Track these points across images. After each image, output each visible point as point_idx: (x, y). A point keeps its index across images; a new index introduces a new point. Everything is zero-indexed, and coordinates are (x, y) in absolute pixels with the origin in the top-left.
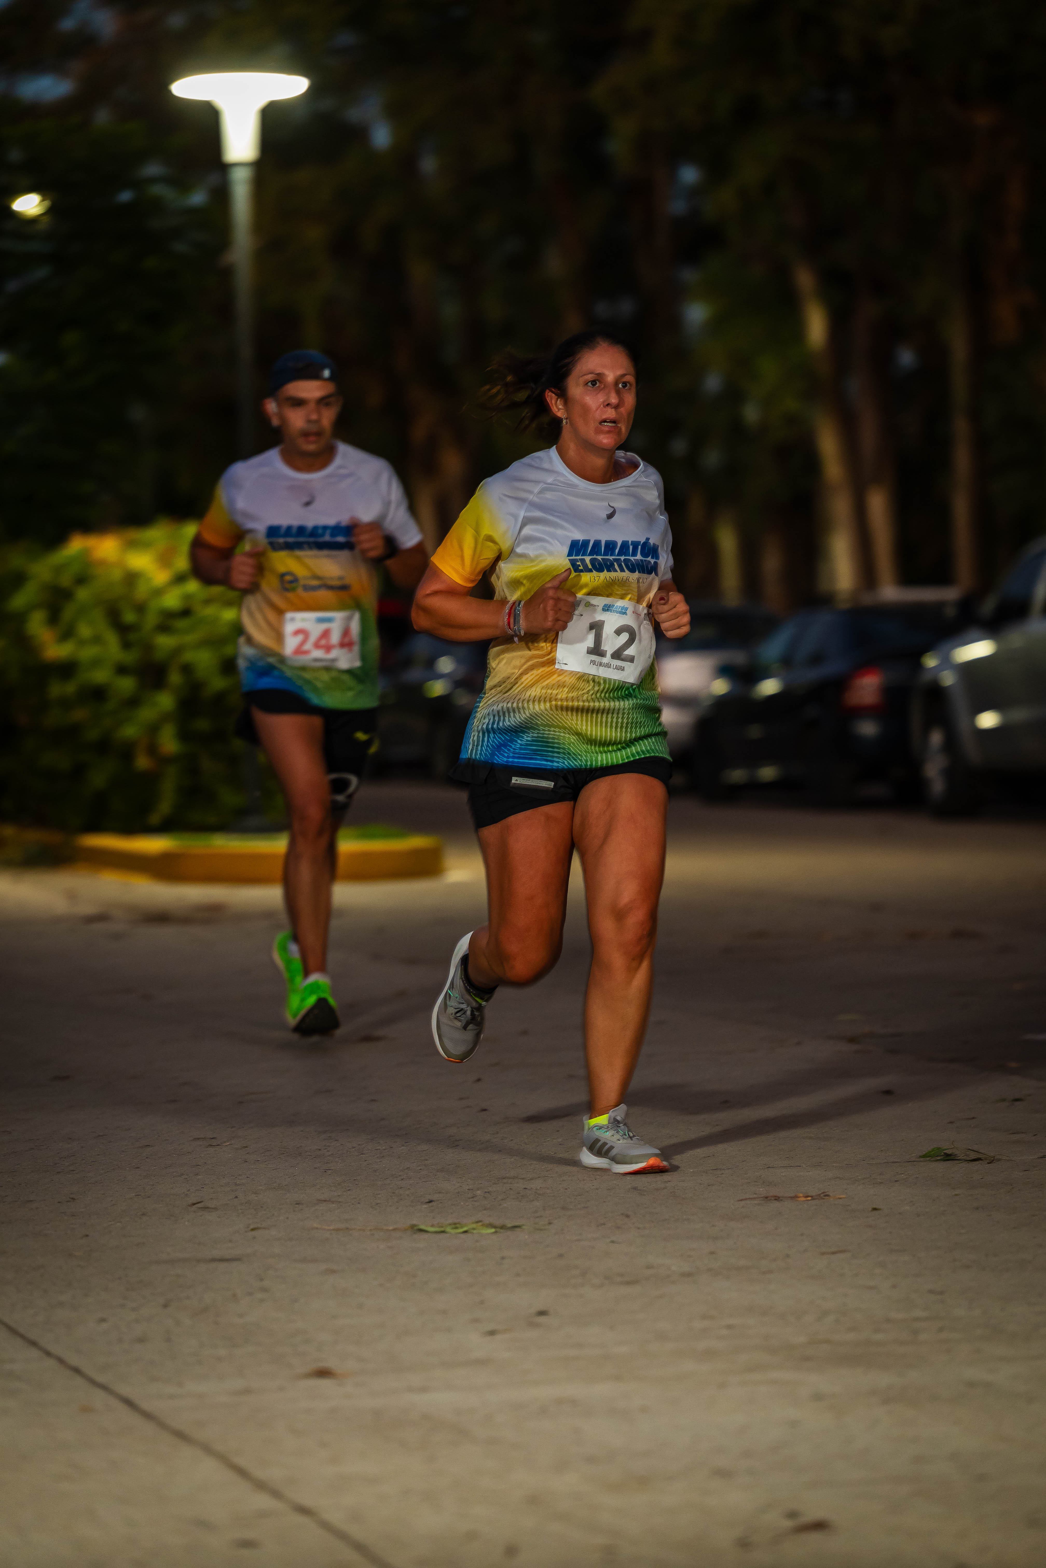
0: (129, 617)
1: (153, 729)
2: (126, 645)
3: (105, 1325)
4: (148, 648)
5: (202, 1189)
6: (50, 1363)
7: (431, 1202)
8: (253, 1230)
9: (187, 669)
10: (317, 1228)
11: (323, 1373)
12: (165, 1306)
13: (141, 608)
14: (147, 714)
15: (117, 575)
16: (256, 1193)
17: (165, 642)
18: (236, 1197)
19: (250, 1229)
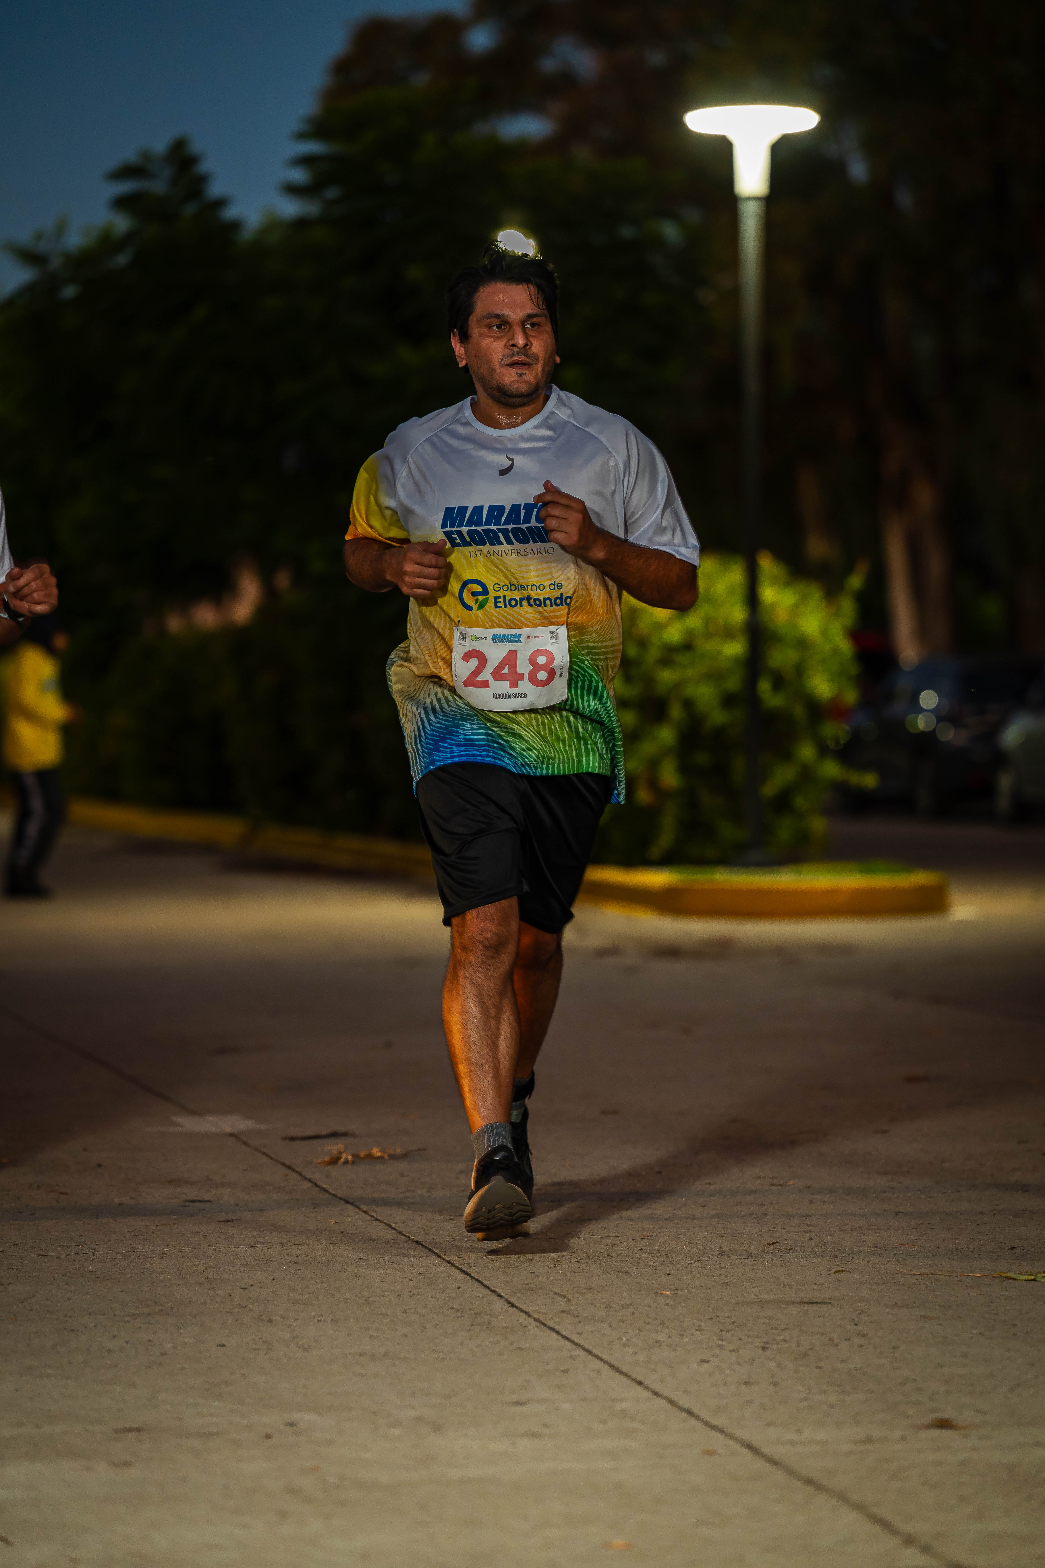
1: (654, 764)
2: (630, 680)
3: (706, 1366)
4: (649, 681)
5: (774, 1230)
6: (661, 1402)
7: (1013, 1248)
8: (835, 1272)
9: (688, 704)
10: (901, 1273)
11: (944, 1424)
12: (764, 1349)
13: (643, 643)
14: (647, 749)
16: (830, 1235)
17: (667, 676)
18: (811, 1239)
19: (832, 1272)
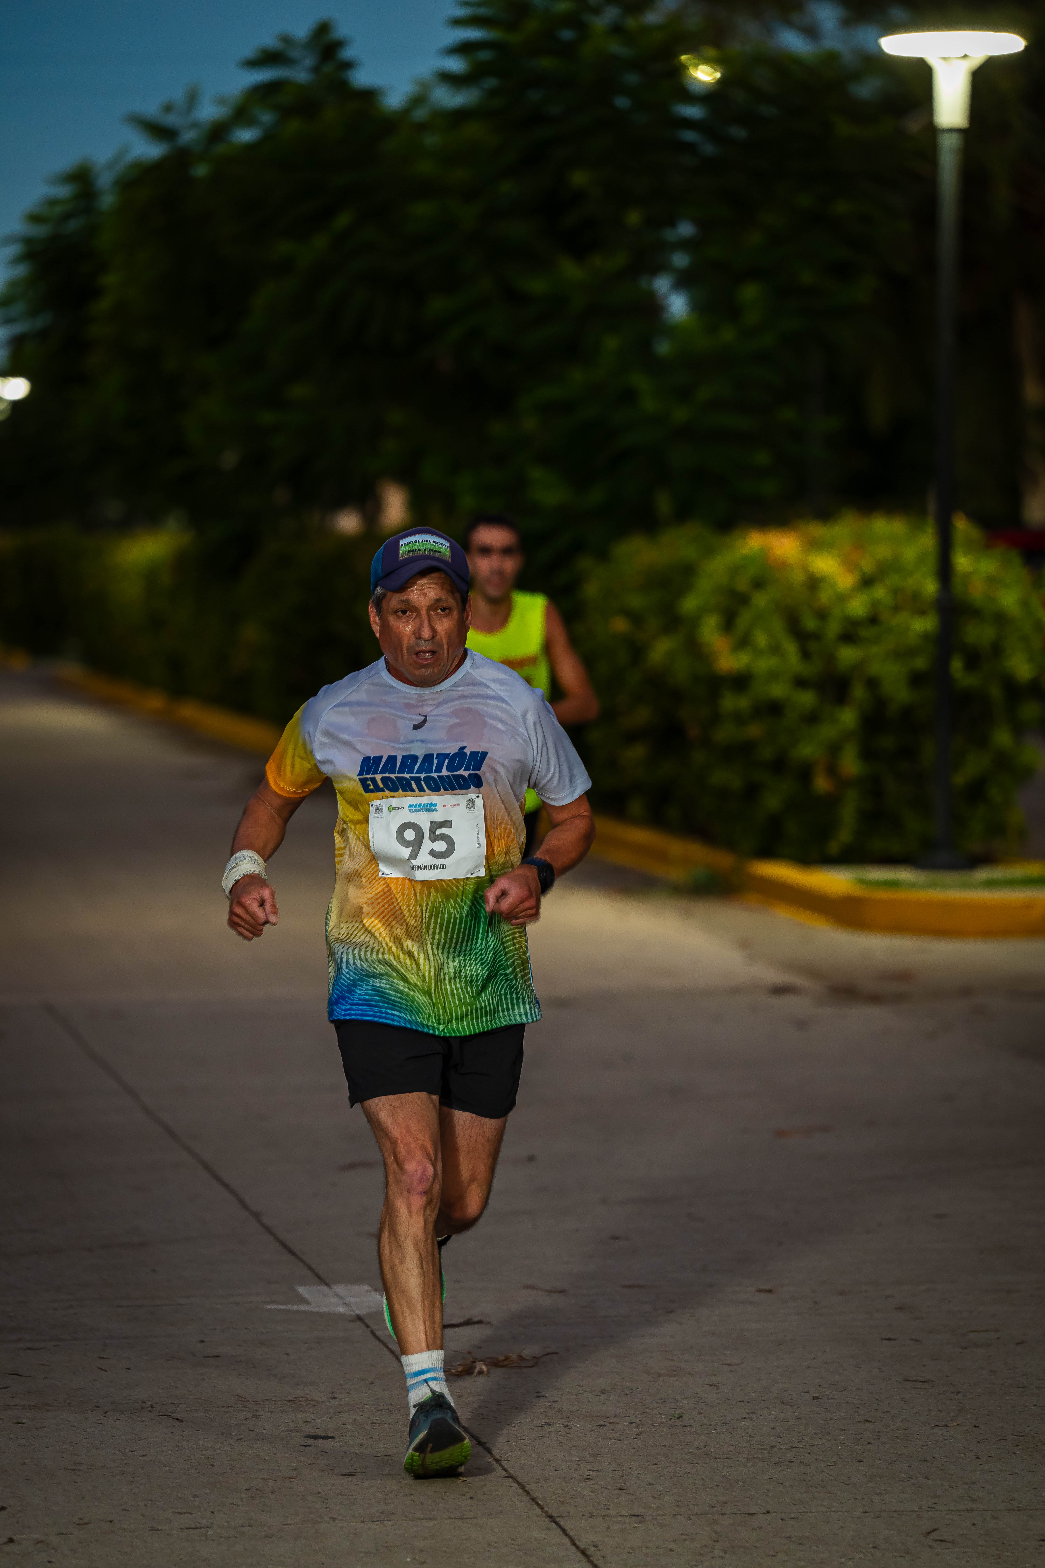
0: (810, 623)
1: (834, 750)
2: (805, 655)
4: (830, 659)
9: (872, 683)
13: (822, 615)
14: (828, 731)
15: (798, 577)
17: (848, 654)
